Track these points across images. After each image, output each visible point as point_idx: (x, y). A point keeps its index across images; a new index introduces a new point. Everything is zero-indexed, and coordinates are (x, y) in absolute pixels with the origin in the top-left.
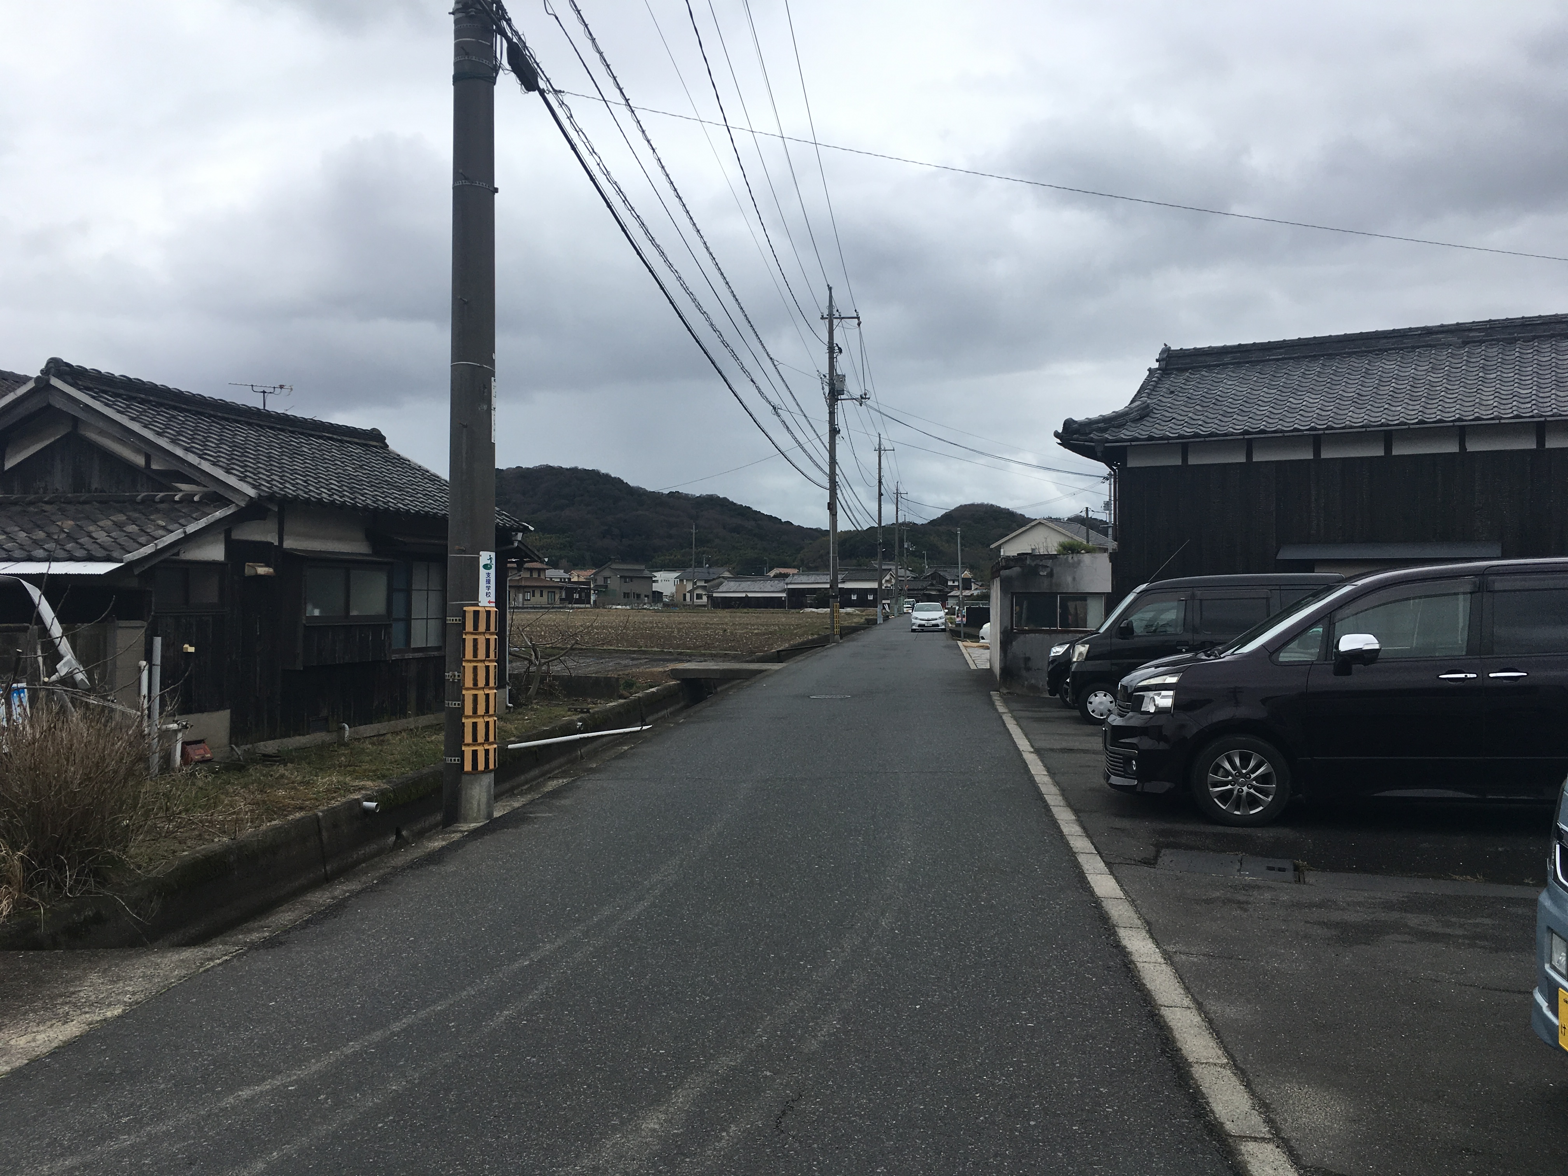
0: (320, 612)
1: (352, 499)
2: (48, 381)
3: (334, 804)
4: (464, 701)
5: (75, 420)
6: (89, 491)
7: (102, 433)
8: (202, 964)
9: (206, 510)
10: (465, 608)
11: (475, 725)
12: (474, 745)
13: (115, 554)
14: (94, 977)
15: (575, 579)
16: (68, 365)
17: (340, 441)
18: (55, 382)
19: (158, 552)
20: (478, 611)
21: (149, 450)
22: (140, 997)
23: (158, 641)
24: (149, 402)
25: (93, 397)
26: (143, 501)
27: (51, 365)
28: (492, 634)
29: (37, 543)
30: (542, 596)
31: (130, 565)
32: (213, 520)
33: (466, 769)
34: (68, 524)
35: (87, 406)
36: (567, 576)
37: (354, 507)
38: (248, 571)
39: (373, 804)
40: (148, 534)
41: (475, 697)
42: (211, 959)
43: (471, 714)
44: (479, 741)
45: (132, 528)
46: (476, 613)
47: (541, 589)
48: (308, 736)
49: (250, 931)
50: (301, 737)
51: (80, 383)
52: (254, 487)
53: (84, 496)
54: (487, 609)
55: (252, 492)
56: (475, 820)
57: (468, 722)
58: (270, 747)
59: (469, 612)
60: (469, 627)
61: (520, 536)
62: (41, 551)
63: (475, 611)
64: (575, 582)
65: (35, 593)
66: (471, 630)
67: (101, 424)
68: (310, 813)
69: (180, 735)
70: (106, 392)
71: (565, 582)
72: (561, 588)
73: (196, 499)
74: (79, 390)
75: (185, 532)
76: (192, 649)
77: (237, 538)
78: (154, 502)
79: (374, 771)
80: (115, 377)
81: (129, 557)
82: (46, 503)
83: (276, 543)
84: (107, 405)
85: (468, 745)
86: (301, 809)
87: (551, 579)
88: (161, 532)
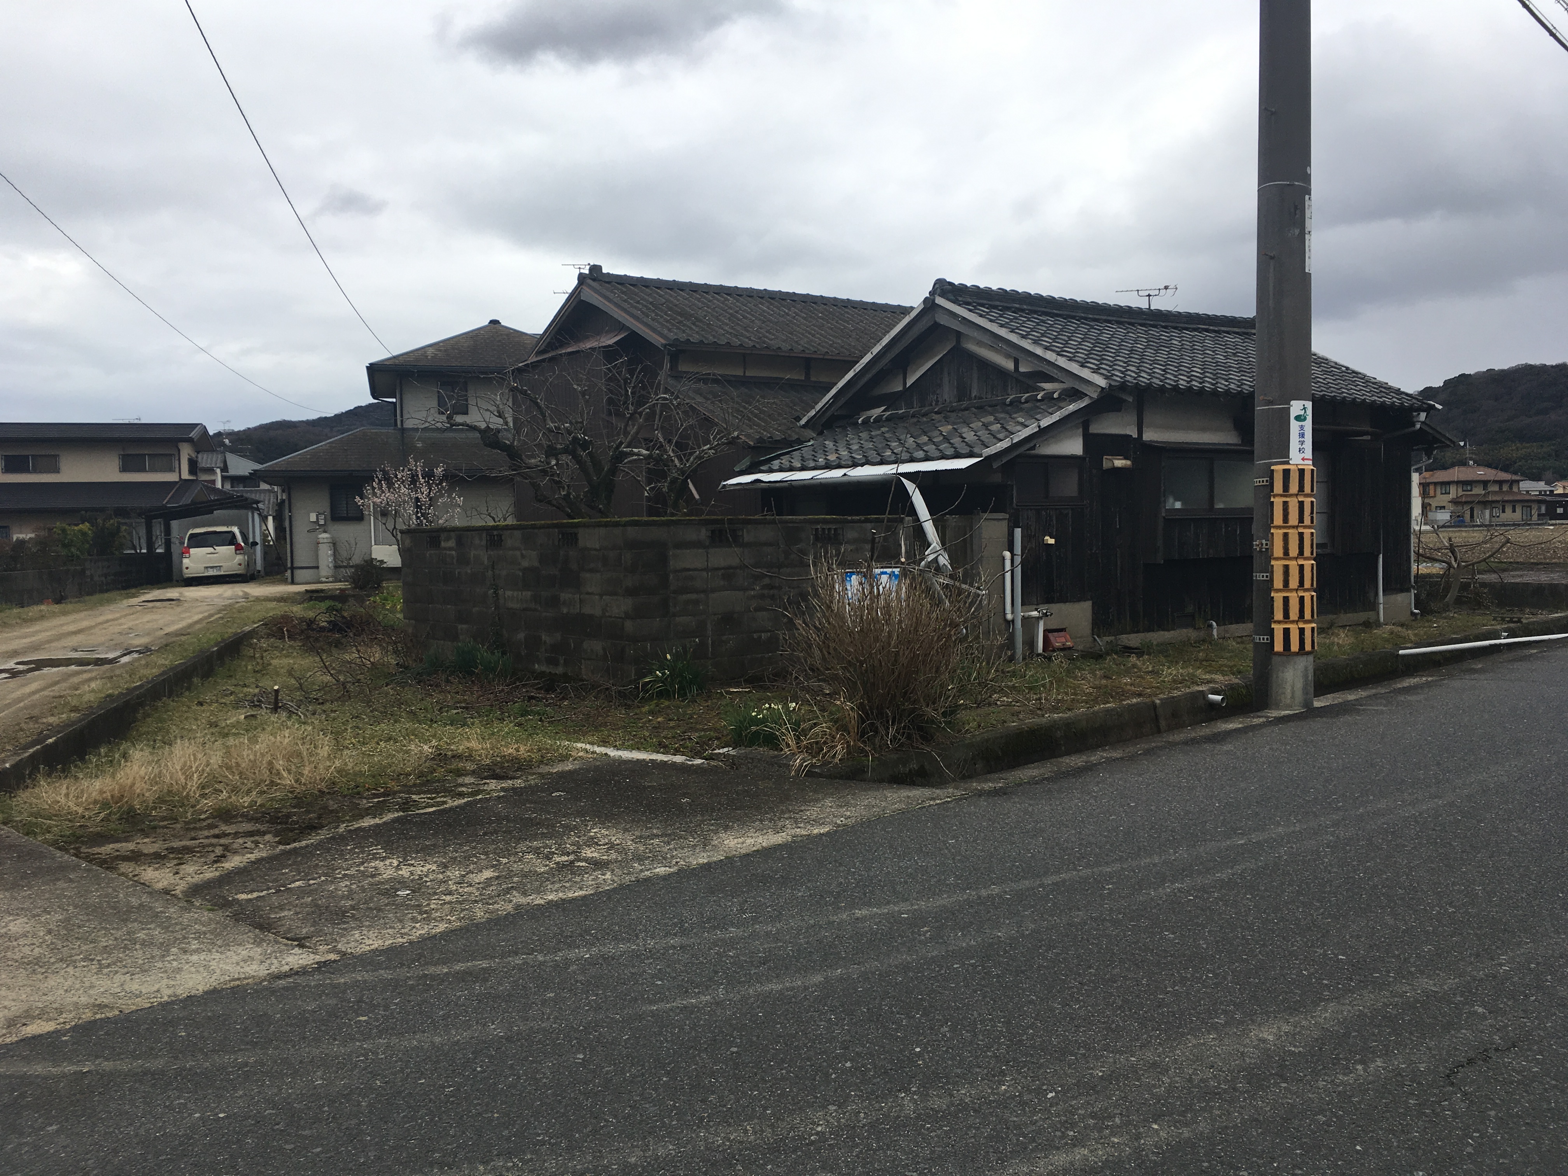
0: (1182, 505)
1: (1212, 384)
2: (934, 300)
3: (1176, 693)
4: (1272, 572)
5: (959, 335)
6: (970, 399)
7: (980, 343)
8: (923, 801)
9: (1062, 404)
10: (1272, 468)
11: (1286, 600)
12: (1286, 623)
13: (976, 450)
14: (828, 802)
15: (1560, 491)
16: (950, 284)
17: (1215, 331)
18: (940, 301)
19: (1014, 446)
20: (1289, 470)
21: (1015, 353)
22: (849, 822)
23: (1018, 532)
24: (1023, 310)
25: (970, 310)
26: (1011, 403)
27: (937, 286)
28: (1307, 496)
29: (919, 446)
30: (1514, 511)
31: (989, 458)
32: (1067, 413)
33: (1276, 649)
34: (946, 429)
35: (964, 318)
36: (1548, 488)
37: (1214, 393)
38: (1106, 465)
39: (1219, 698)
40: (1007, 430)
41: (1286, 568)
42: (934, 799)
43: (1281, 587)
44: (1291, 619)
45: (996, 427)
46: (1287, 473)
47: (1514, 504)
48: (1172, 632)
49: (986, 781)
50: (1166, 633)
51: (960, 299)
52: (1106, 377)
53: (965, 404)
54: (1300, 467)
55: (1102, 382)
56: (1288, 707)
57: (1278, 597)
58: (1133, 640)
59: (1277, 471)
60: (1278, 487)
61: (1423, 416)
62: (921, 452)
63: (1284, 470)
64: (1559, 495)
65: (910, 486)
66: (1281, 491)
67: (975, 334)
68: (1148, 700)
69: (1041, 624)
70: (983, 305)
71: (1545, 495)
72: (1540, 502)
73: (1056, 396)
74: (960, 305)
75: (1039, 427)
76: (1052, 541)
77: (1095, 431)
78: (1021, 402)
79: (1231, 667)
80: (993, 291)
81: (987, 452)
82: (936, 413)
83: (1135, 436)
84: (981, 316)
85: (1279, 622)
86: (1140, 695)
87: (1528, 492)
88: (1019, 428)
